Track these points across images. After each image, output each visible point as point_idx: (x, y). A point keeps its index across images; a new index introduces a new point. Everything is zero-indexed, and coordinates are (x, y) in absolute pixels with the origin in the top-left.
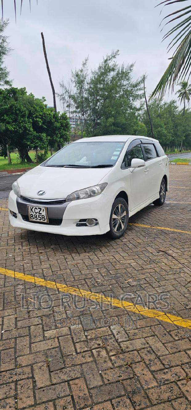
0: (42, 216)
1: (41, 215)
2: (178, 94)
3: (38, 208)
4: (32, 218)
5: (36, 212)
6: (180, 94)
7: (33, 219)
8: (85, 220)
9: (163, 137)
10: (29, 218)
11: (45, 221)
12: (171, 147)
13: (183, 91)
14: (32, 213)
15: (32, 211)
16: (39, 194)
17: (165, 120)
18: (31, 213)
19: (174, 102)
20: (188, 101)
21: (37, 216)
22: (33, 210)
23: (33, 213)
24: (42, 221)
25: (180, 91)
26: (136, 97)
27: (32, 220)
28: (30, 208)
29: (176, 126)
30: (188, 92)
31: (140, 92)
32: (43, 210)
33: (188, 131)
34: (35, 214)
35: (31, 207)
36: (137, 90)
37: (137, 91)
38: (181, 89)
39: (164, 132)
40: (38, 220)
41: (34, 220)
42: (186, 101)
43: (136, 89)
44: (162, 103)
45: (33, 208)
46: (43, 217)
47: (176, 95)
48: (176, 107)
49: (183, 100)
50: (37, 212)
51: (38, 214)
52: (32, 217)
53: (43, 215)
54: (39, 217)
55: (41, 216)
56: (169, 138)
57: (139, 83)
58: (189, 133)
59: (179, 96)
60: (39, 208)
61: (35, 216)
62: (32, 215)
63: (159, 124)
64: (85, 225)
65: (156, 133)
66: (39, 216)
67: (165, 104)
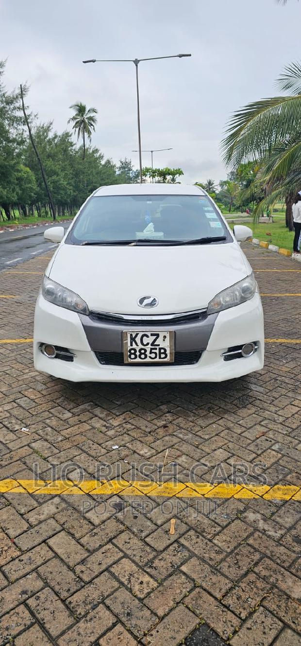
0: (160, 349)
1: (156, 349)
2: (73, 123)
3: (149, 335)
4: (133, 356)
5: (145, 343)
6: (76, 123)
7: (136, 357)
8: (239, 347)
9: (61, 192)
10: (125, 358)
11: (167, 359)
12: (71, 208)
13: (79, 119)
14: (134, 346)
15: (134, 343)
16: (144, 303)
17: (61, 163)
18: (131, 345)
19: (67, 135)
20: (89, 136)
21: (146, 351)
22: (138, 340)
23: (137, 346)
24: (157, 360)
25: (74, 119)
26: (14, 120)
27: (132, 360)
28: (129, 336)
29: (76, 175)
30: (86, 121)
31: (20, 114)
32: (165, 337)
33: (92, 183)
34: (141, 346)
35: (131, 335)
36: (14, 108)
37: (14, 112)
38: (76, 115)
39: (61, 182)
40: (148, 360)
41: (138, 360)
42: (86, 134)
43: (12, 107)
44: (51, 135)
45: (137, 335)
46: (162, 351)
47: (69, 124)
48: (71, 144)
49: (81, 133)
50: (148, 344)
51: (149, 346)
52: (135, 354)
53: (162, 348)
54: (151, 353)
55: (157, 351)
56: (71, 193)
57: (17, 97)
58: (94, 186)
59: (75, 127)
60: (152, 335)
61: (143, 351)
62: (133, 351)
63: (53, 169)
64: (240, 356)
65: (51, 184)
66: (153, 351)
67: (56, 137)
